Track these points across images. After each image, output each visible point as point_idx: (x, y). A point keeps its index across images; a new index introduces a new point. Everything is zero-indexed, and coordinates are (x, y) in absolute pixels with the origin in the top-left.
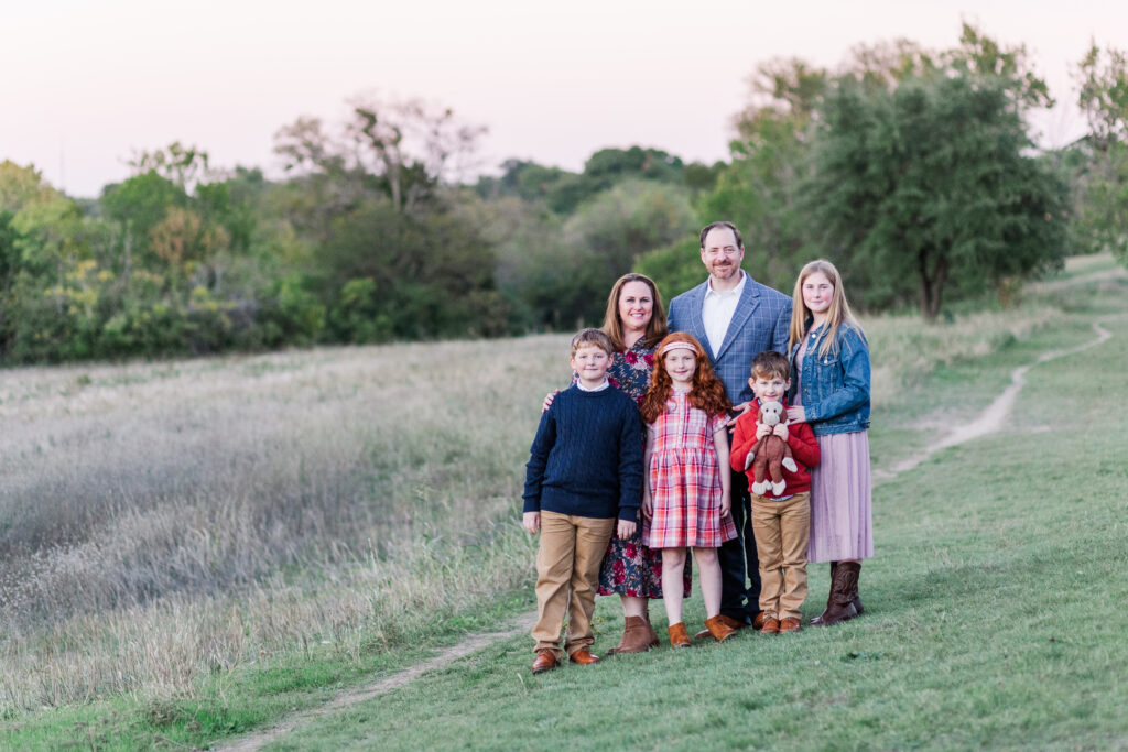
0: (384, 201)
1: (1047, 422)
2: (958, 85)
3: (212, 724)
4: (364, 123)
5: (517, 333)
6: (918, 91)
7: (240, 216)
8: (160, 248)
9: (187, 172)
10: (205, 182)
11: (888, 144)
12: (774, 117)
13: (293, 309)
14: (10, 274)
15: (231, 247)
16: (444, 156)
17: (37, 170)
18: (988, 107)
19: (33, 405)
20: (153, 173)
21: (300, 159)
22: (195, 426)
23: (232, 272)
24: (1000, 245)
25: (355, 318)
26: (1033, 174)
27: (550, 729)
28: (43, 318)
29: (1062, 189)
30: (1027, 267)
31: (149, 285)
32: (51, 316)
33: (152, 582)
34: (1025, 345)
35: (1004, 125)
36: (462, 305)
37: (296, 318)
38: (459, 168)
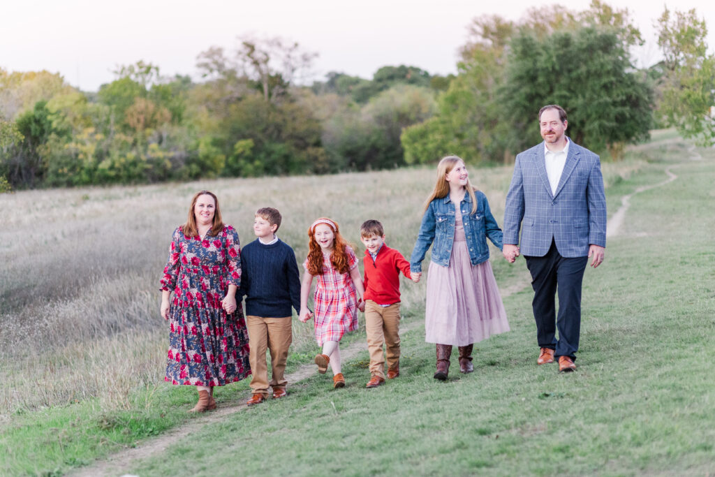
0: (259, 95)
1: (644, 230)
2: (590, 31)
3: (138, 429)
4: (248, 50)
5: (334, 172)
6: (567, 35)
7: (177, 104)
8: (132, 121)
9: (147, 78)
10: (157, 83)
11: (549, 65)
12: (483, 49)
13: (207, 157)
14: (45, 136)
15: (172, 121)
16: (293, 70)
17: (61, 75)
18: (607, 44)
19: (55, 212)
20: (128, 78)
21: (211, 71)
22: (145, 226)
23: (172, 135)
24: (613, 124)
25: (242, 162)
26: (633, 83)
27: (352, 445)
28: (63, 161)
29: (649, 92)
30: (628, 137)
31: (125, 143)
32: (68, 160)
33: (116, 322)
34: (628, 183)
35: (617, 54)
36: (303, 156)
37: (208, 162)
38: (302, 77)
